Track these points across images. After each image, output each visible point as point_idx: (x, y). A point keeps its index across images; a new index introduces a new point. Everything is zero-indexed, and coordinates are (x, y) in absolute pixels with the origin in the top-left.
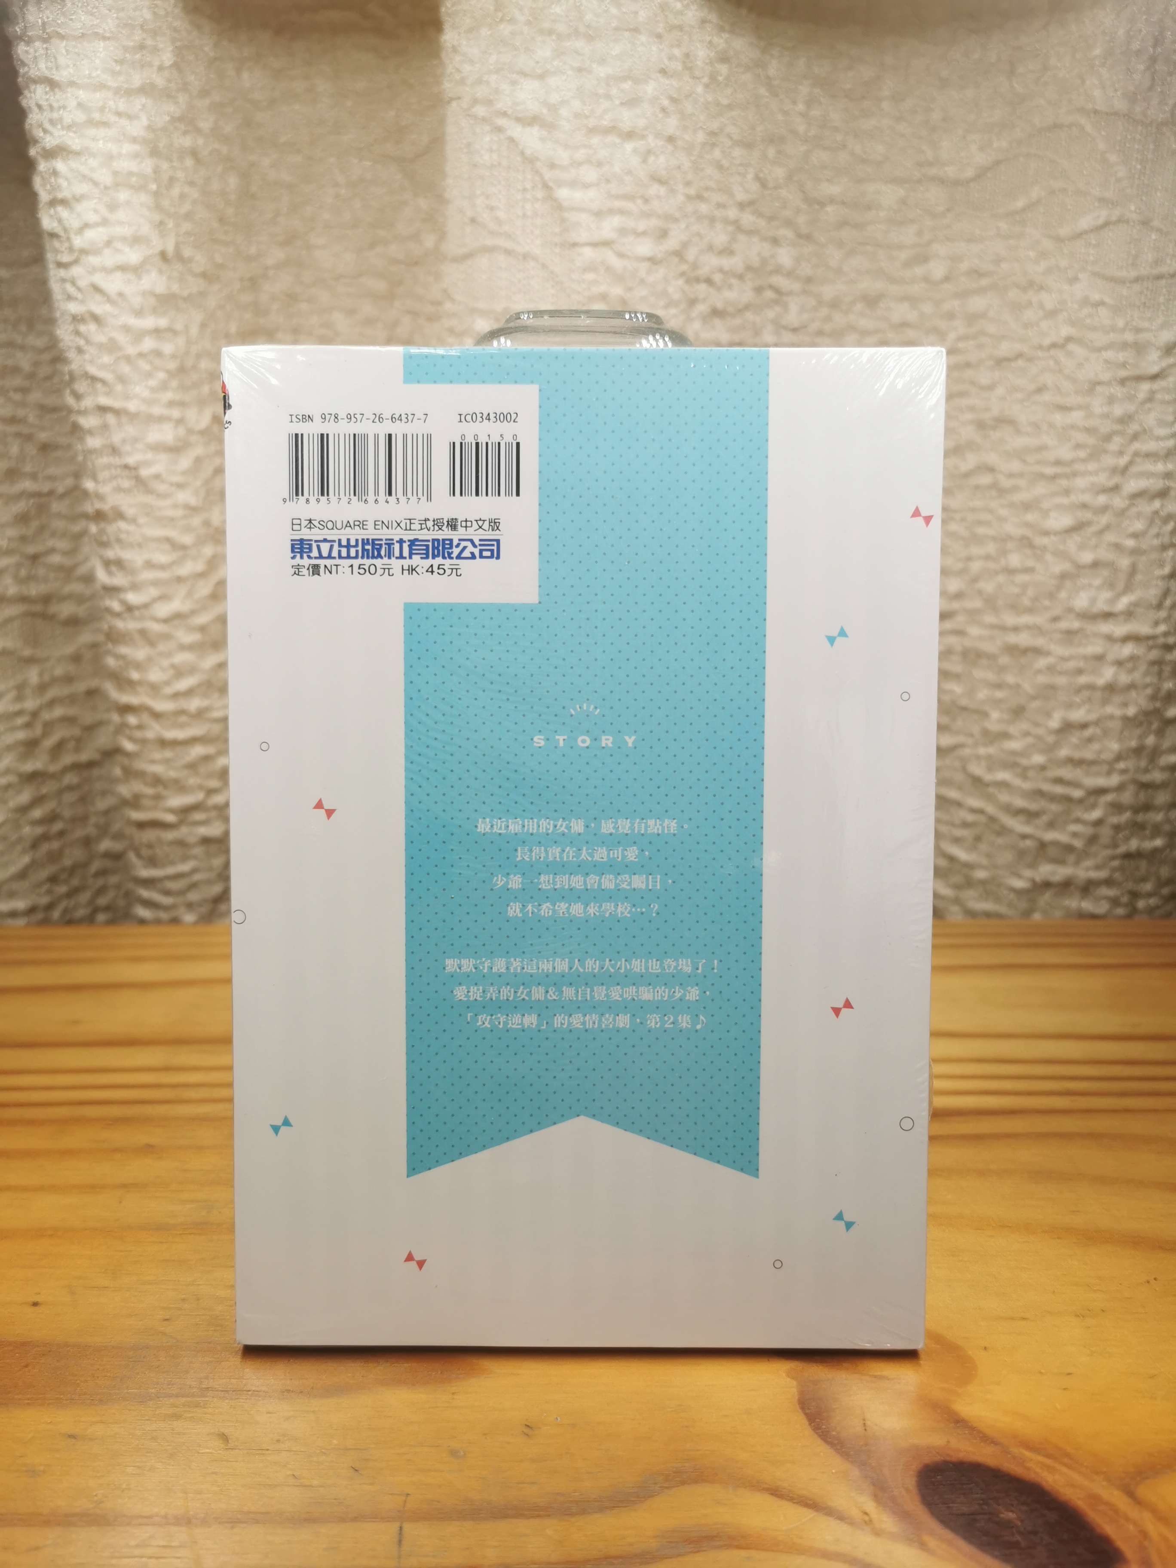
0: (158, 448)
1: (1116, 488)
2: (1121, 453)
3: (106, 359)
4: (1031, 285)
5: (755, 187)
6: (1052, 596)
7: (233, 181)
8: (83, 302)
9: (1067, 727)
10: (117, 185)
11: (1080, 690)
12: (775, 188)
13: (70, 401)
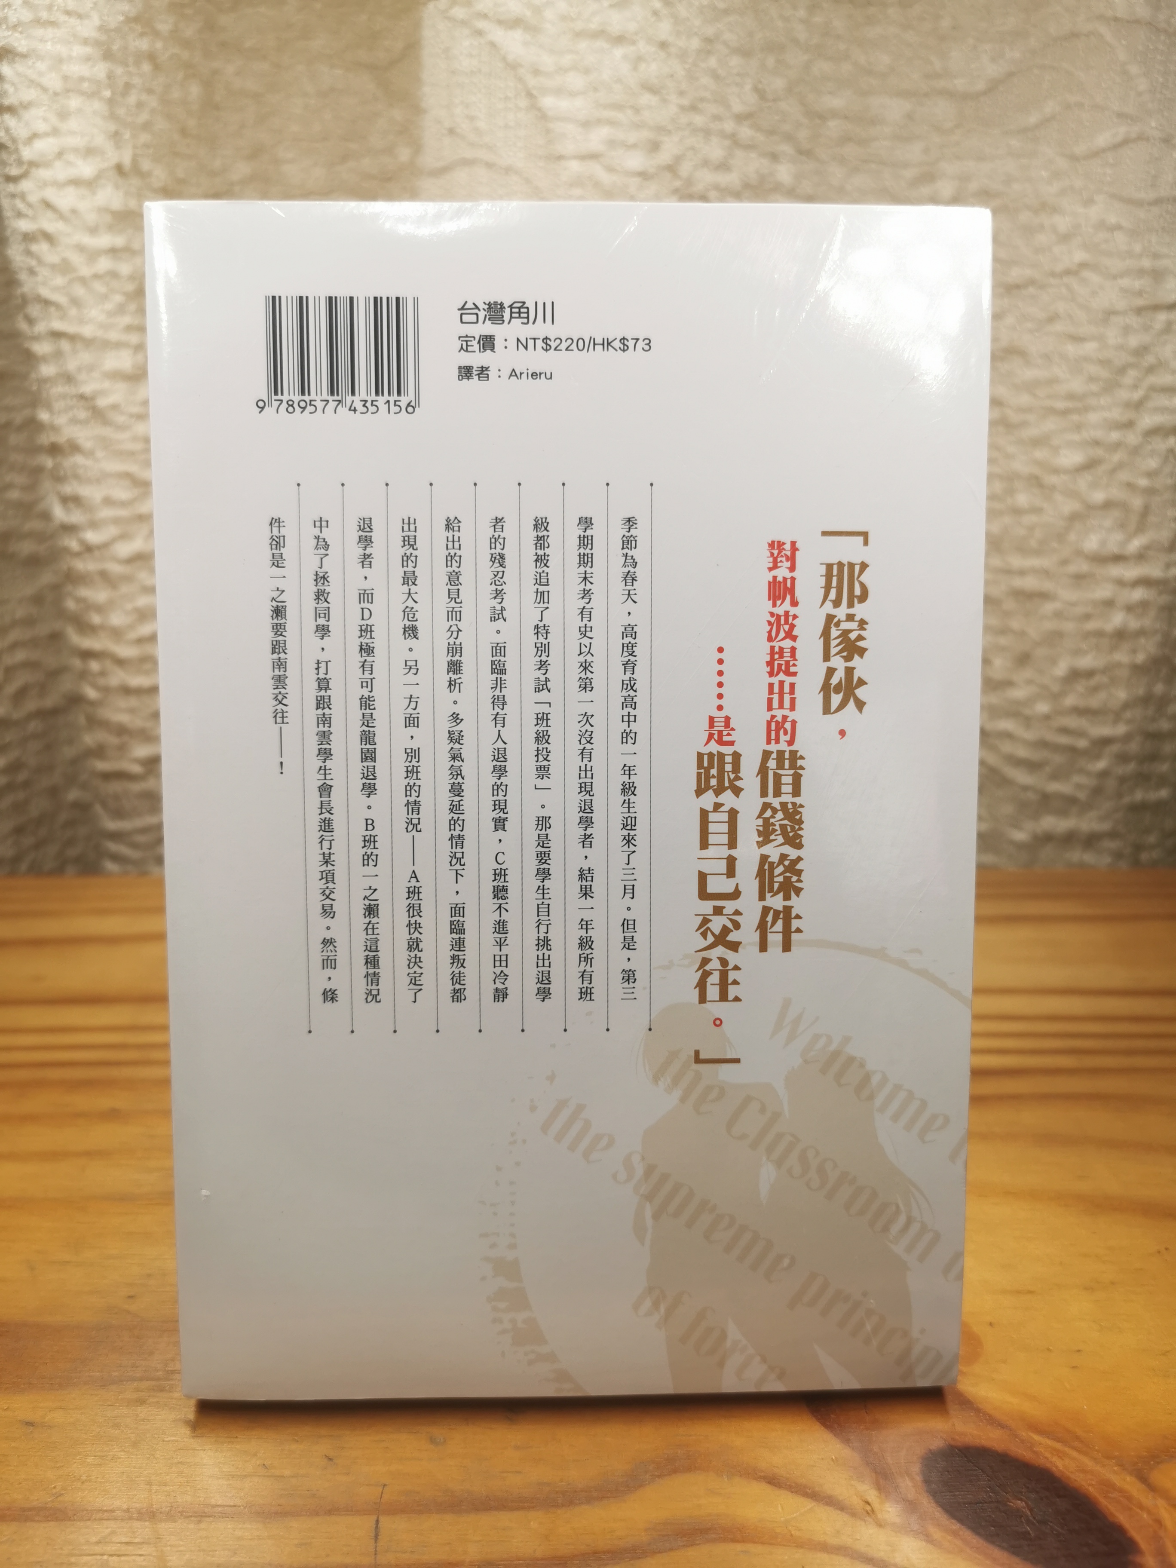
0: (117, 375)
1: (1129, 425)
2: (1135, 387)
3: (59, 281)
4: (1045, 207)
5: (752, 99)
6: (1061, 537)
7: (195, 90)
8: (34, 219)
9: (1075, 675)
10: (68, 91)
11: (1087, 635)
12: (774, 100)
13: (23, 326)
